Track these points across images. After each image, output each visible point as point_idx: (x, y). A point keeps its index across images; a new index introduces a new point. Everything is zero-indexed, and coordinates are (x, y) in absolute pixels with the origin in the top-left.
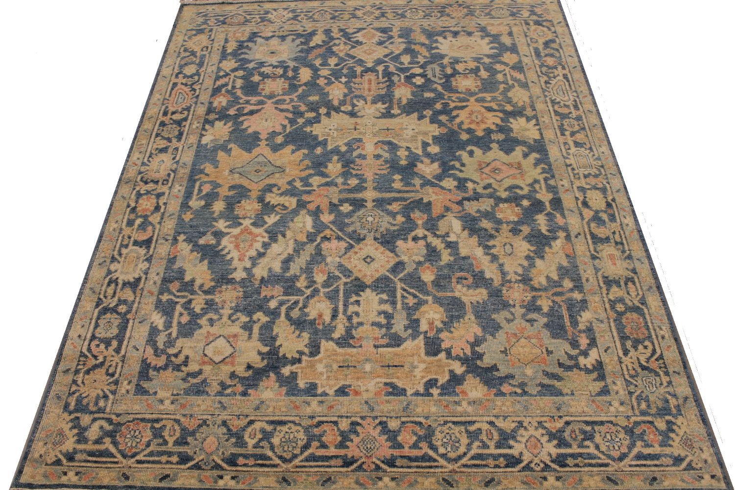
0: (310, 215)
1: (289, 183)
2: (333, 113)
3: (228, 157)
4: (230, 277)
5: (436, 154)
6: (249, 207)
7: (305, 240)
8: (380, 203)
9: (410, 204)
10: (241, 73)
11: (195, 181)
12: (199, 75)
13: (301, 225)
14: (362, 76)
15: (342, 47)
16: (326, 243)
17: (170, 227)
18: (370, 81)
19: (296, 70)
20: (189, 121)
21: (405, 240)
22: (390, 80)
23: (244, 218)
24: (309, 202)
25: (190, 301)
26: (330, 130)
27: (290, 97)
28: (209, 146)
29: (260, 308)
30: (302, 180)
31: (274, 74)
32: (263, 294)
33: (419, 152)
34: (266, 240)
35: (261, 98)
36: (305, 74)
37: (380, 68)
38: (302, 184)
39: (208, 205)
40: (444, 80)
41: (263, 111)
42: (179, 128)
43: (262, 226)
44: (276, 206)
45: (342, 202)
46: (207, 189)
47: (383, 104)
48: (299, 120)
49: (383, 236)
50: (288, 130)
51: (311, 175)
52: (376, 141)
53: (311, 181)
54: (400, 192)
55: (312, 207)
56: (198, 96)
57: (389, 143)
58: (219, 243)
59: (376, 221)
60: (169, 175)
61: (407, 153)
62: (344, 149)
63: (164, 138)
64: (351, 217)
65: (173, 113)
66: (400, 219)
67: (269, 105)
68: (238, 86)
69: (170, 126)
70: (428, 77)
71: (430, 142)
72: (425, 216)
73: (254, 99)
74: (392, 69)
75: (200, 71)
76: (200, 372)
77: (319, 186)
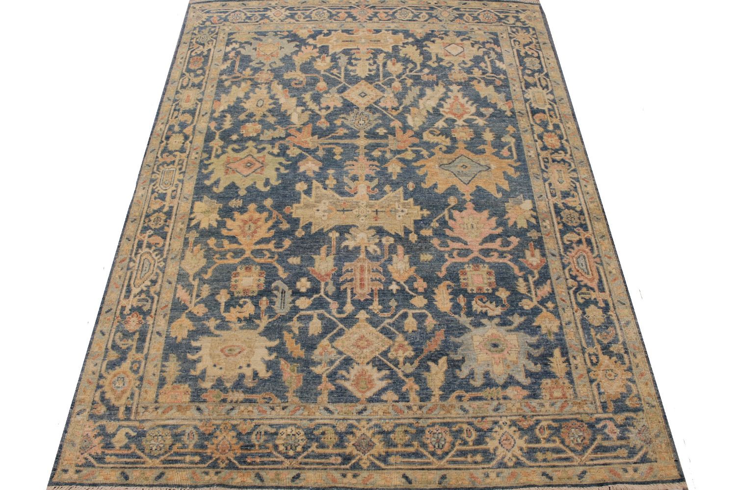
0: (410, 126)
1: (432, 154)
2: (402, 234)
3: (499, 183)
4: (461, 87)
5: (300, 181)
6: (463, 134)
7: (411, 108)
8: (354, 135)
9: (329, 134)
10: (527, 305)
11: (519, 160)
12: (578, 304)
13: (416, 119)
14: (371, 294)
15: (401, 355)
16: (395, 106)
17: (522, 122)
18: (362, 285)
19: (456, 307)
20: (557, 229)
21: (335, 107)
22: (338, 285)
23: (463, 126)
24: (412, 136)
25: (484, 74)
26: (402, 211)
27: (454, 260)
28: (522, 195)
29: (434, 69)
30: (422, 157)
31: (481, 300)
32: (435, 76)
33: (315, 183)
34: (441, 109)
35: (487, 260)
36: (443, 300)
37: (349, 308)
38: (422, 153)
39: (498, 137)
40: (273, 285)
41: (480, 240)
42: (563, 220)
43: (447, 119)
44: (439, 134)
45: (385, 137)
46: (505, 152)
47: (347, 247)
48: (437, 225)
49: (352, 110)
50: (446, 212)
51: (415, 160)
52: (356, 196)
53: (414, 155)
54: (337, 144)
55: (410, 133)
56: (564, 268)
57: (342, 194)
58: (478, 109)
59: (357, 121)
60: (546, 167)
61: (327, 182)
62: (387, 188)
63: (574, 209)
64: (377, 124)
65: (579, 242)
66: (338, 122)
67: (475, 247)
68: (521, 280)
69: (575, 225)
70: (290, 292)
71: (303, 196)
72: (318, 124)
73: (494, 258)
74: (334, 306)
75: (580, 312)
76: (462, 40)
77: (406, 150)
